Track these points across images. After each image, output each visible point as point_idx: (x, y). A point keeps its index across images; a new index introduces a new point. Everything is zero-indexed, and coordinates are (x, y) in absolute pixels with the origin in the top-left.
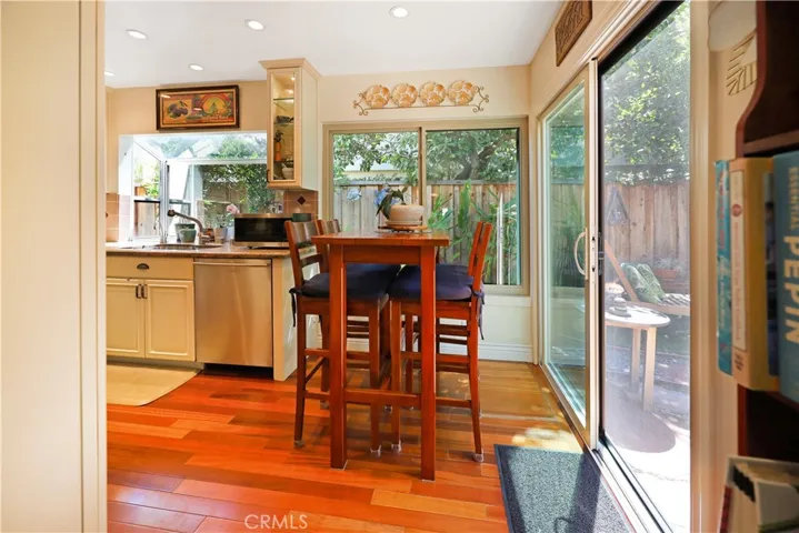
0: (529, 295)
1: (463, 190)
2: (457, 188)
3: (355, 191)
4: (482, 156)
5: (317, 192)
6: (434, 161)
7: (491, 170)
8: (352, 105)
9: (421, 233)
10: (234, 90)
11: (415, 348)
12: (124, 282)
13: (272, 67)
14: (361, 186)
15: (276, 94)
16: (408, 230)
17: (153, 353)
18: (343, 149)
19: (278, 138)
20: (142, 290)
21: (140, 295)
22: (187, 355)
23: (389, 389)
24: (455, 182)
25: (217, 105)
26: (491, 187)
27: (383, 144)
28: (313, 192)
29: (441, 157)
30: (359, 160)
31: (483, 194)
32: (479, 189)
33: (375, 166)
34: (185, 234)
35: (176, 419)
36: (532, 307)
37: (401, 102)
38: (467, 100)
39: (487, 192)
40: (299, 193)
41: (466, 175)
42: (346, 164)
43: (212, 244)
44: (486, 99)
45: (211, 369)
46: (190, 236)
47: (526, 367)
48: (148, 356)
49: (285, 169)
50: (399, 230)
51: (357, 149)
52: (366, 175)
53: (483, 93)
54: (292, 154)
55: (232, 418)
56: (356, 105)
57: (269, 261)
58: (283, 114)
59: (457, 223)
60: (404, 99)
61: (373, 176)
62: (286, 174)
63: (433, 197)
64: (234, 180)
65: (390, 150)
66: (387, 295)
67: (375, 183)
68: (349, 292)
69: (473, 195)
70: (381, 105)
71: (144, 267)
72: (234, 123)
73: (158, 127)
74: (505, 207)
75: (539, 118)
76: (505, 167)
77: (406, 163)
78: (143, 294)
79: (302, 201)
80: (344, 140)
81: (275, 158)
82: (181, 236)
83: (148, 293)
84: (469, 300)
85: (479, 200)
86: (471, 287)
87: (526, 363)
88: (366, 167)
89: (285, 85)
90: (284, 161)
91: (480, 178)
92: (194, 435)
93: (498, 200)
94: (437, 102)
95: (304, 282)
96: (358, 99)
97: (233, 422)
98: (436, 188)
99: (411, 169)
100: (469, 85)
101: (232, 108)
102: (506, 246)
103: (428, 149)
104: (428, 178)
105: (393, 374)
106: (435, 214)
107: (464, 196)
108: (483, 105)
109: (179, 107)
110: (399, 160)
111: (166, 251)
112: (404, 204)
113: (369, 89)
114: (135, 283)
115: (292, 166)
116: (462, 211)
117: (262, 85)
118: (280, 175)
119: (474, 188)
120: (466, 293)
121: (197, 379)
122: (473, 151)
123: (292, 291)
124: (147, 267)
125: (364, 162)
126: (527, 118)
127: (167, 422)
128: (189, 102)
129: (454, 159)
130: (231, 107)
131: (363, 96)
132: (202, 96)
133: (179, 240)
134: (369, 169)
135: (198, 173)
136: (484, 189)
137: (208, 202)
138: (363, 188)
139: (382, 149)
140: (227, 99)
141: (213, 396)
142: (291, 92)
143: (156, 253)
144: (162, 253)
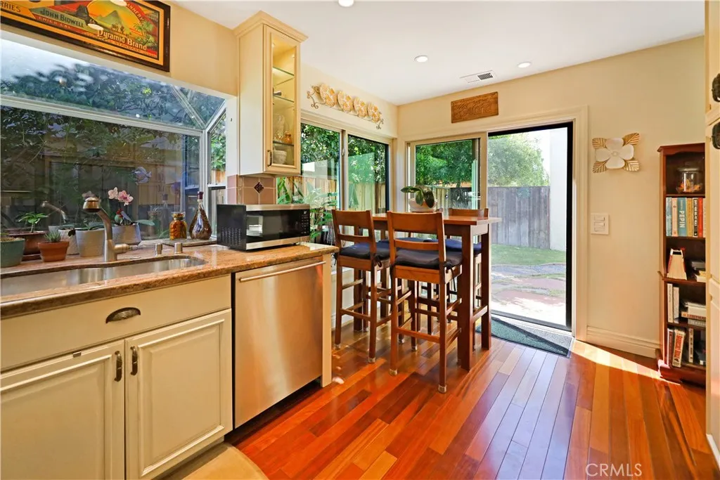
10: (160, 10)
25: (123, 18)
28: (271, 179)
38: (376, 119)
40: (257, 178)
44: (382, 121)
60: (343, 104)
62: (279, 158)
75: (409, 143)
79: (259, 188)
94: (362, 115)
96: (312, 91)
100: (376, 108)
108: (381, 126)
113: (321, 85)
130: (154, 34)
140: (144, 18)
143: (166, 279)
144: (178, 277)
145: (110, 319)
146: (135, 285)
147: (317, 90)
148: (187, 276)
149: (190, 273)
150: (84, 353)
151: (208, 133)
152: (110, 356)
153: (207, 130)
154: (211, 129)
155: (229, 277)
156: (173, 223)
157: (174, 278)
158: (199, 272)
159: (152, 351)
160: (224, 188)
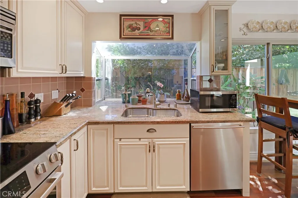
8: (239, 29)
10: (170, 18)
12: (137, 142)
17: (159, 188)
22: (184, 187)
25: (160, 26)
48: (154, 191)
56: (240, 29)
72: (171, 37)
73: (121, 37)
79: (210, 81)
83: (156, 148)
94: (285, 30)
96: (242, 27)
101: (169, 28)
109: (134, 25)
113: (249, 22)
114: (145, 142)
131: (245, 25)
132: (150, 20)
143: (164, 121)
144: (168, 121)
145: (148, 131)
146: (154, 121)
147: (247, 25)
148: (171, 121)
149: (172, 120)
150: (141, 140)
151: (191, 57)
152: (148, 143)
153: (191, 56)
154: (192, 55)
155: (188, 125)
156: (177, 94)
157: (166, 121)
158: (176, 120)
159: (160, 146)
160: (196, 80)
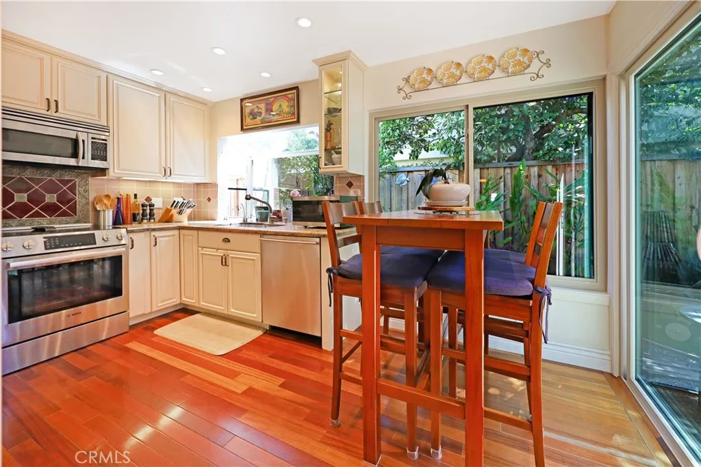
0: (605, 290)
1: (516, 172)
2: (508, 171)
3: (403, 177)
4: (539, 136)
5: (363, 176)
6: (482, 145)
7: (550, 150)
8: (396, 90)
9: (468, 214)
10: (295, 91)
11: (460, 338)
12: (213, 252)
13: (323, 63)
14: (408, 172)
15: (326, 88)
16: (451, 212)
17: (233, 311)
18: (392, 139)
19: (328, 128)
20: (226, 259)
21: (224, 264)
22: (255, 316)
23: (428, 389)
24: (506, 164)
25: (283, 105)
26: (550, 168)
27: (430, 133)
28: (360, 176)
29: (490, 139)
30: (408, 149)
31: (540, 176)
32: (535, 171)
33: (423, 155)
34: (261, 214)
35: (240, 373)
36: (609, 307)
37: (445, 81)
38: (523, 68)
39: (544, 173)
40: (347, 177)
41: (518, 157)
42: (395, 153)
43: (278, 223)
44: (548, 64)
45: (275, 331)
46: (264, 216)
47: (602, 378)
48: (229, 313)
49: (335, 156)
50: (441, 211)
51: (405, 138)
52: (414, 163)
53: (543, 58)
54: (340, 143)
55: (282, 380)
56: (400, 89)
57: (318, 240)
58: (333, 106)
59: (508, 207)
60: (449, 78)
61: (420, 163)
62: (335, 160)
63: (481, 183)
64: (302, 171)
65: (437, 137)
66: (425, 283)
67: (422, 168)
68: (383, 276)
69: (527, 177)
70: (425, 87)
71: (227, 240)
72: (296, 120)
73: (242, 129)
74: (568, 189)
75: (623, 76)
76: (567, 145)
77: (453, 148)
78: (226, 262)
79: (350, 185)
80: (393, 130)
81: (326, 147)
82: (259, 216)
83: (229, 262)
84: (529, 297)
85: (534, 182)
86: (532, 282)
87: (602, 372)
88: (415, 155)
89: (335, 79)
90: (334, 148)
91: (535, 158)
92: (250, 392)
93: (558, 182)
94: (487, 75)
95: (340, 262)
96: (402, 84)
97: (282, 386)
98: (485, 171)
99: (458, 153)
100: (526, 51)
102: (568, 231)
103: (475, 133)
104: (476, 161)
105: (432, 370)
106: (484, 198)
107: (517, 178)
108: (544, 70)
109: (256, 110)
110: (445, 145)
111: (247, 228)
112: (447, 182)
114: (221, 253)
115: (340, 153)
116: (514, 193)
117: (316, 83)
118: (330, 161)
119: (528, 170)
120: (527, 289)
121: (263, 337)
122: (527, 130)
123: (329, 270)
124: (229, 241)
125: (412, 151)
126: (604, 79)
127: (233, 375)
128: (263, 106)
129: (505, 141)
130: (293, 106)
131: (407, 80)
132: (272, 100)
133: (257, 220)
134: (417, 157)
135: (275, 165)
136: (539, 170)
137: (284, 189)
138: (410, 174)
139: (430, 137)
140: (289, 100)
141: (271, 357)
142: (340, 85)
143: (235, 230)
146: (227, 229)
